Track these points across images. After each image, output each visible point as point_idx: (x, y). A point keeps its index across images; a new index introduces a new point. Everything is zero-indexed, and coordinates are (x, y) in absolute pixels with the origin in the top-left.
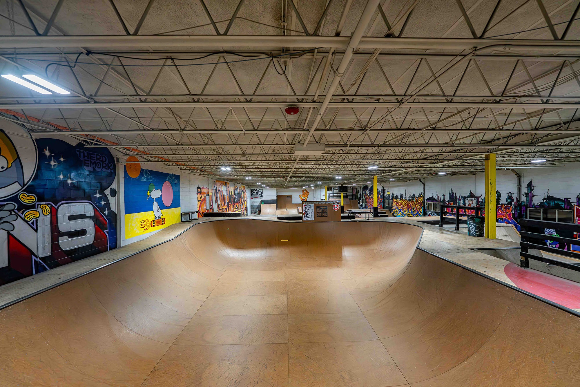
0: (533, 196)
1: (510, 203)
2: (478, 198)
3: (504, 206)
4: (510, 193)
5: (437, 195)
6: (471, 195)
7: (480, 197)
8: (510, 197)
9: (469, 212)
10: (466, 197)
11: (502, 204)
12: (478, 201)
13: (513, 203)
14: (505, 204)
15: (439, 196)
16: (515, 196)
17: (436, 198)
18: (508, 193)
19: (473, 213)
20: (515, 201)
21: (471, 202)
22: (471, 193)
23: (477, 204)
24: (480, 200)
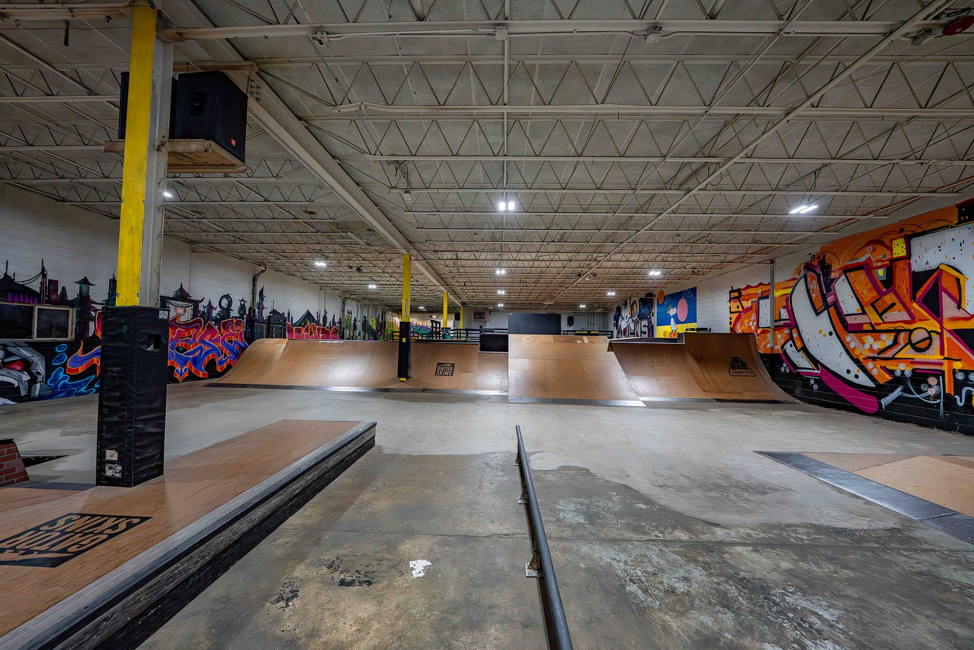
0: (263, 308)
1: (241, 316)
2: (196, 303)
3: (235, 321)
4: (243, 300)
5: (43, 274)
6: (182, 295)
7: (201, 301)
8: (242, 307)
9: (174, 334)
10: (168, 298)
11: (233, 317)
12: (196, 310)
13: (245, 316)
14: (236, 318)
15: (54, 283)
16: (248, 306)
17: (36, 286)
18: (241, 301)
19: (184, 335)
20: (247, 313)
21: (180, 311)
22: (181, 289)
23: (194, 316)
24: (201, 308)
